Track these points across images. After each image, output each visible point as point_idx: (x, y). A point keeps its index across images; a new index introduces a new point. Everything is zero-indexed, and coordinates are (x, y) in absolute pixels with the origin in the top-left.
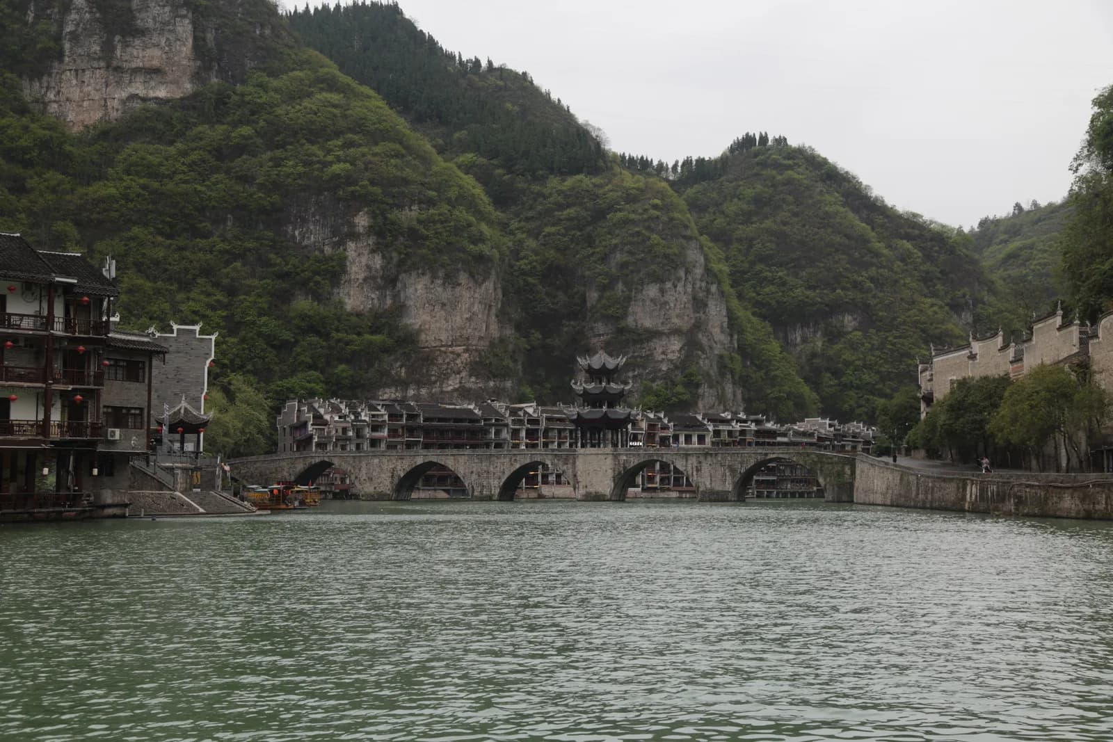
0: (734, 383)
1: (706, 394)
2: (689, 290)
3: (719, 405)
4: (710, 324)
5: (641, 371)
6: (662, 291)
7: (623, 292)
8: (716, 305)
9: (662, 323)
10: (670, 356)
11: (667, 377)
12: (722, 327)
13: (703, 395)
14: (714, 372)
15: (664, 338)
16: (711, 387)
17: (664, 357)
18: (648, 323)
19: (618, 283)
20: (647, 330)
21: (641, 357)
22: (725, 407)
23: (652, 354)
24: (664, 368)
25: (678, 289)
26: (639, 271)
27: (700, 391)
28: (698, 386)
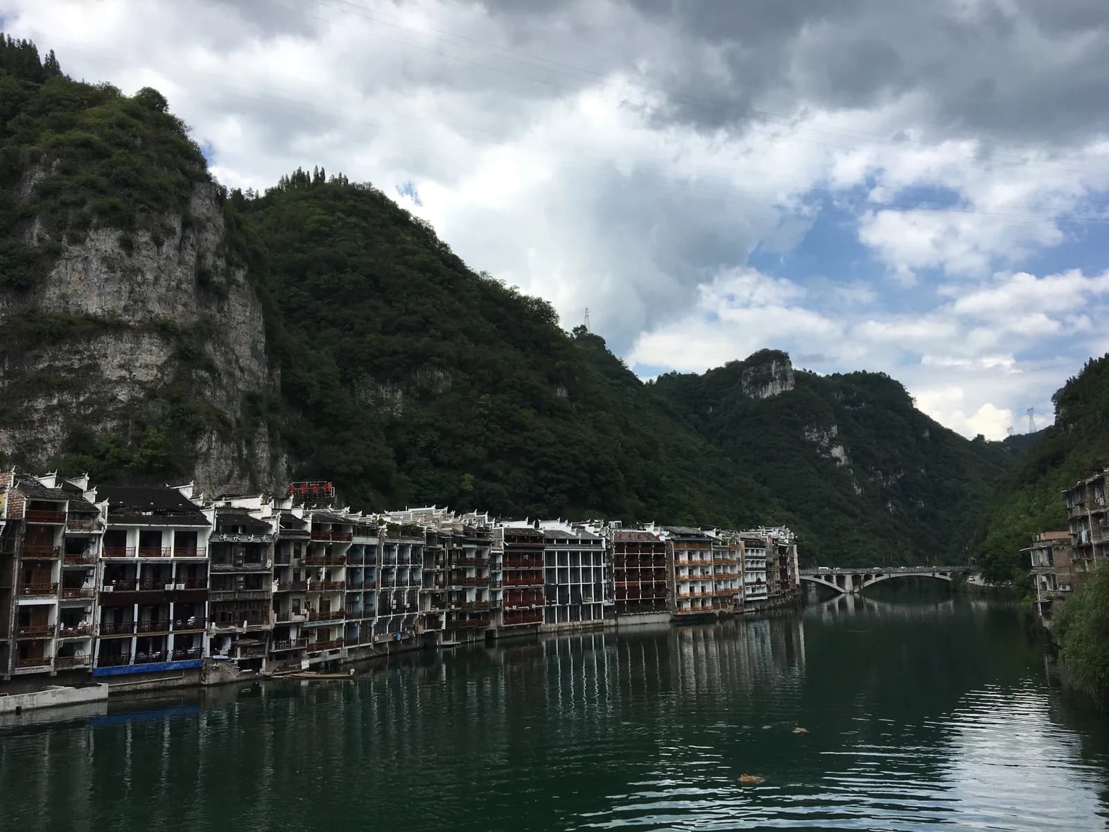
0: (272, 445)
1: (215, 453)
2: (190, 257)
3: (241, 477)
4: (233, 334)
5: (66, 397)
6: (127, 245)
7: (41, 239)
8: (244, 306)
9: (126, 309)
10: (141, 375)
11: (127, 412)
12: (253, 348)
13: (207, 456)
14: (233, 413)
15: (126, 336)
16: (224, 438)
17: (124, 373)
18: (93, 306)
19: (31, 224)
20: (91, 319)
21: (70, 370)
22: (253, 481)
23: (95, 367)
24: (123, 395)
25: (164, 249)
26: (82, 203)
27: (202, 445)
28: (196, 433)
